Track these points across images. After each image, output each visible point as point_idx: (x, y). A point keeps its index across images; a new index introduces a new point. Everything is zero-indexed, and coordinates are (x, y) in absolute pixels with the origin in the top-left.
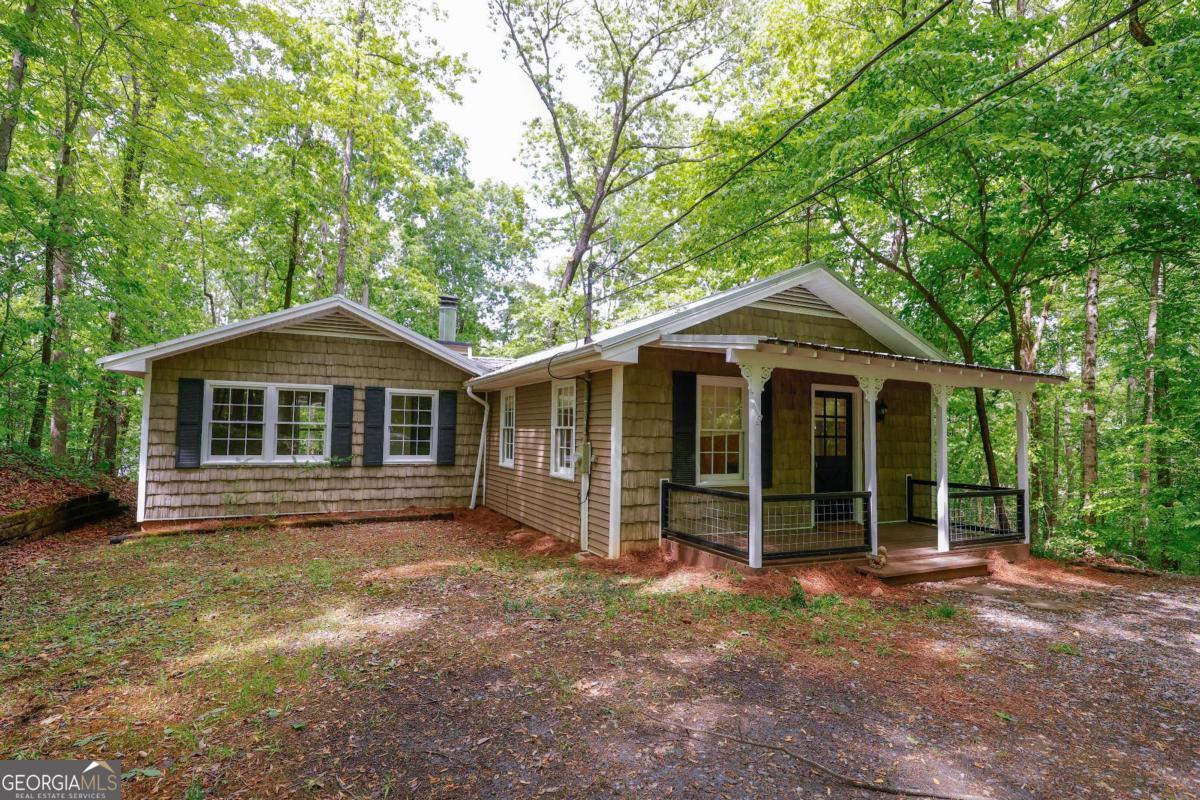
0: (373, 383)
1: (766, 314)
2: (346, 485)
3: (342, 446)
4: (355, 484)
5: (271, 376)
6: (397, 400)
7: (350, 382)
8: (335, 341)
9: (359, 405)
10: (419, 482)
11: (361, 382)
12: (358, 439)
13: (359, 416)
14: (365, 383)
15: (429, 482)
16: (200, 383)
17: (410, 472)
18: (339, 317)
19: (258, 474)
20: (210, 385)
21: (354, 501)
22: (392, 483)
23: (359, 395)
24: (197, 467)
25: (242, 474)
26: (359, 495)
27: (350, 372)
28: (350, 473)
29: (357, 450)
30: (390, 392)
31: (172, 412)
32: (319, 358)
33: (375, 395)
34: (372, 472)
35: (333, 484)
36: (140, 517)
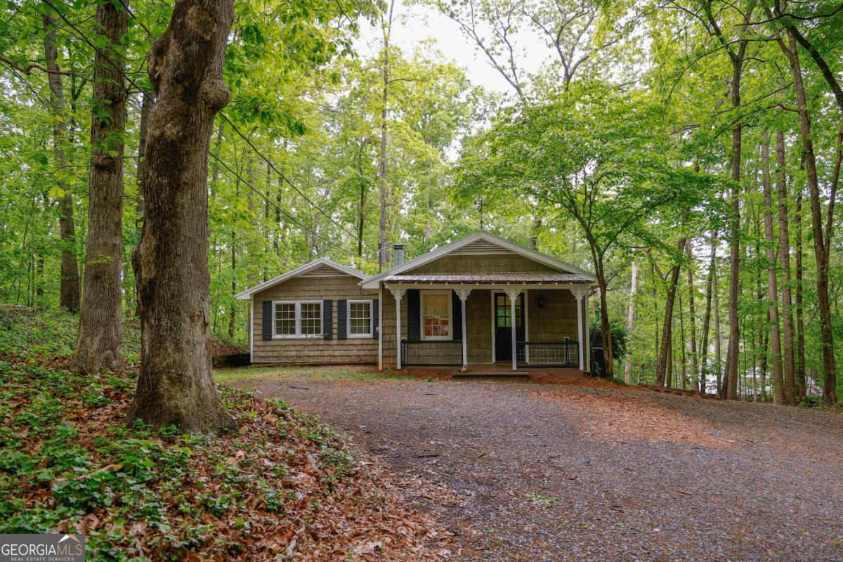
0: (341, 298)
1: (461, 257)
2: (330, 348)
3: (328, 329)
4: (335, 348)
5: (298, 297)
6: (353, 306)
7: (331, 298)
8: (323, 279)
9: (335, 309)
10: (365, 347)
11: (335, 297)
12: (335, 326)
13: (335, 315)
14: (337, 298)
15: (370, 347)
16: (271, 302)
17: (360, 342)
18: (324, 268)
19: (294, 342)
20: (274, 303)
21: (334, 356)
22: (352, 348)
23: (335, 304)
24: (271, 340)
25: (287, 343)
26: (336, 353)
27: (330, 293)
28: (333, 342)
29: (335, 331)
30: (349, 302)
31: (261, 316)
32: (317, 288)
33: (342, 304)
34: (342, 342)
35: (325, 347)
36: (252, 361)
